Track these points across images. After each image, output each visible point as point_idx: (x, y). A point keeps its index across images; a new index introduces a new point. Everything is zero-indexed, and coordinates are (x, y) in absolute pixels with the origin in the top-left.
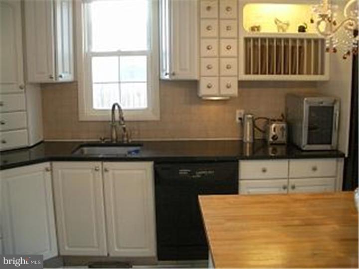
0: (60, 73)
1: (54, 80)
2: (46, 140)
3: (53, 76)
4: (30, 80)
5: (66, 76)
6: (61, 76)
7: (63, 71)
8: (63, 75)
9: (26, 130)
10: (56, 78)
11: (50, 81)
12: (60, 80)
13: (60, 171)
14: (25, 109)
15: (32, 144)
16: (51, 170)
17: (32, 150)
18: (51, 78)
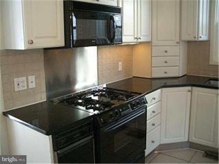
0: (200, 35)
1: (196, 39)
2: (188, 74)
3: (196, 37)
4: (183, 39)
5: (203, 37)
6: (201, 37)
7: (202, 34)
8: (202, 37)
9: (178, 67)
10: (198, 38)
11: (194, 39)
12: (200, 39)
13: (196, 93)
14: (178, 55)
15: (180, 76)
16: (191, 91)
17: (180, 79)
18: (195, 38)
